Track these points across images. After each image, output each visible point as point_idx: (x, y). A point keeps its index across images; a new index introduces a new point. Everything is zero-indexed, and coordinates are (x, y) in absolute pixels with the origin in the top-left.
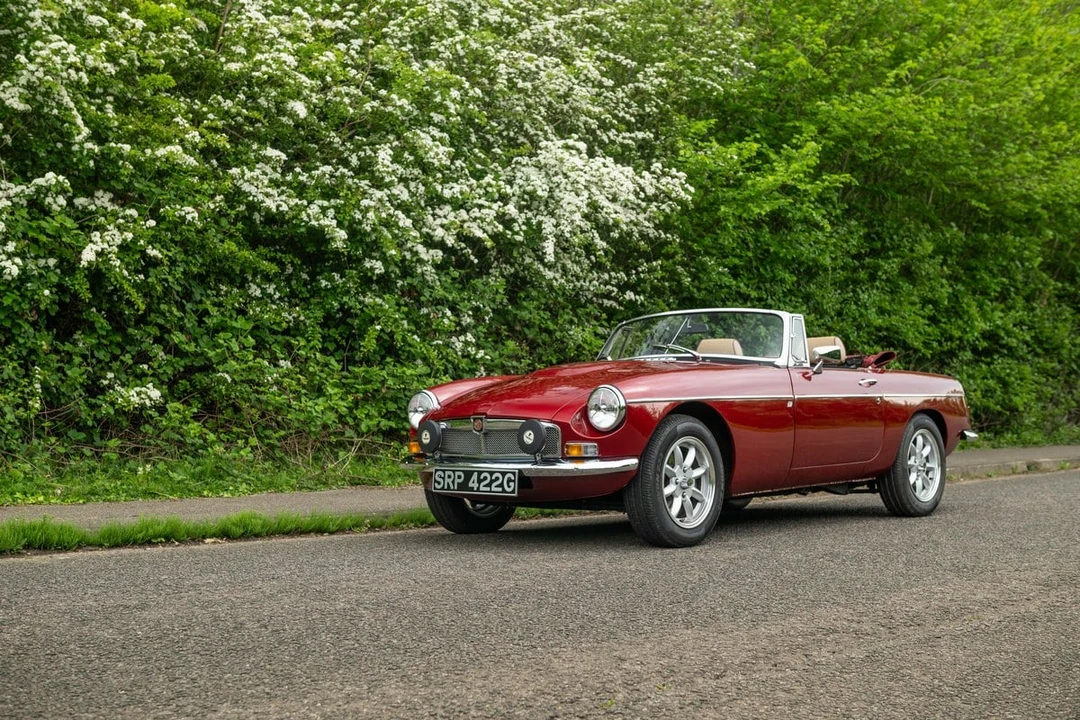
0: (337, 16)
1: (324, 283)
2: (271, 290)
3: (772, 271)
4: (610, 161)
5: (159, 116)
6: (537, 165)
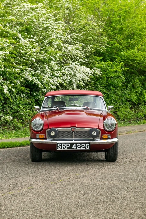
0: (33, 38)
1: (35, 94)
2: (25, 96)
3: (110, 87)
4: (85, 67)
5: (10, 62)
6: (70, 68)
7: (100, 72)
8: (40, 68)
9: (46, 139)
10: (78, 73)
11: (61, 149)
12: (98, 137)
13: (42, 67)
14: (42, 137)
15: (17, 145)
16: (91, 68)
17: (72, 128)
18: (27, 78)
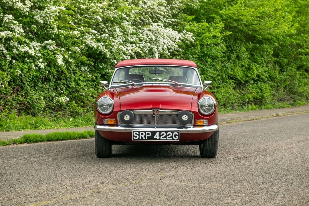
1: (100, 66)
2: (86, 69)
3: (205, 59)
4: (171, 29)
5: (66, 21)
6: (150, 30)
7: (192, 37)
8: (108, 31)
9: (117, 125)
10: (161, 37)
11: (139, 139)
12: (191, 123)
13: (111, 29)
14: (112, 123)
15: (76, 136)
16: (179, 32)
17: (154, 110)
18: (90, 43)
